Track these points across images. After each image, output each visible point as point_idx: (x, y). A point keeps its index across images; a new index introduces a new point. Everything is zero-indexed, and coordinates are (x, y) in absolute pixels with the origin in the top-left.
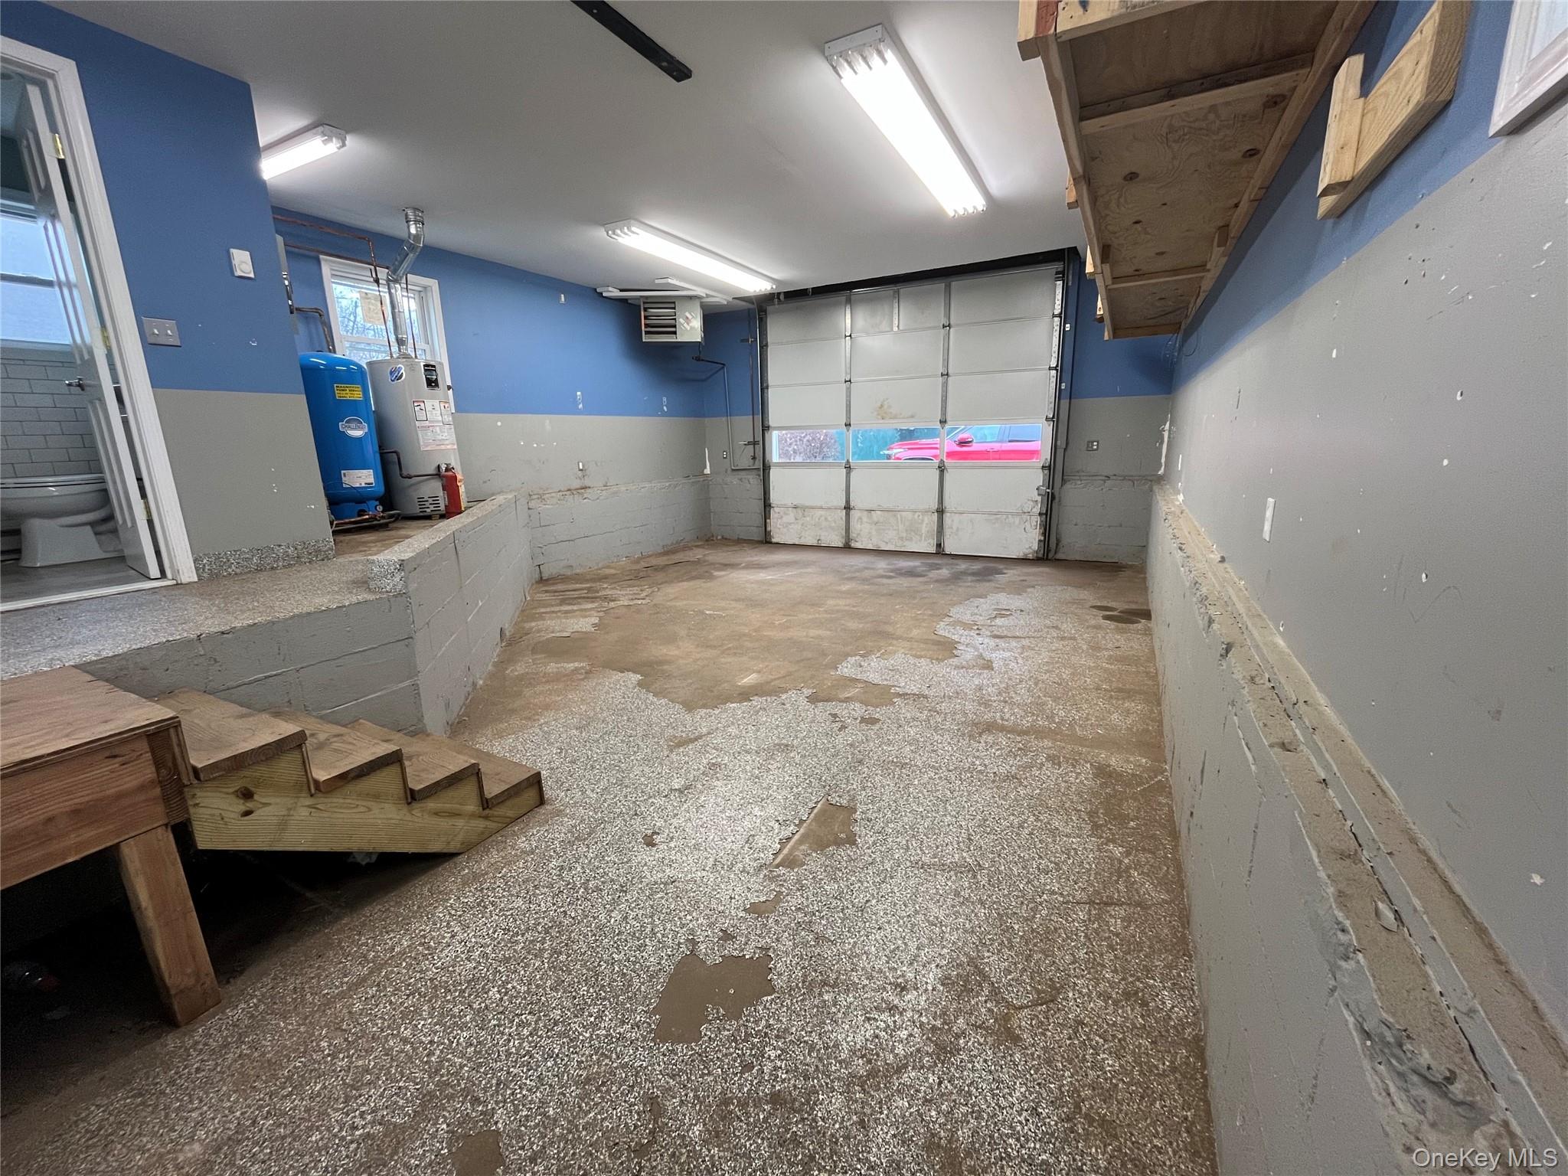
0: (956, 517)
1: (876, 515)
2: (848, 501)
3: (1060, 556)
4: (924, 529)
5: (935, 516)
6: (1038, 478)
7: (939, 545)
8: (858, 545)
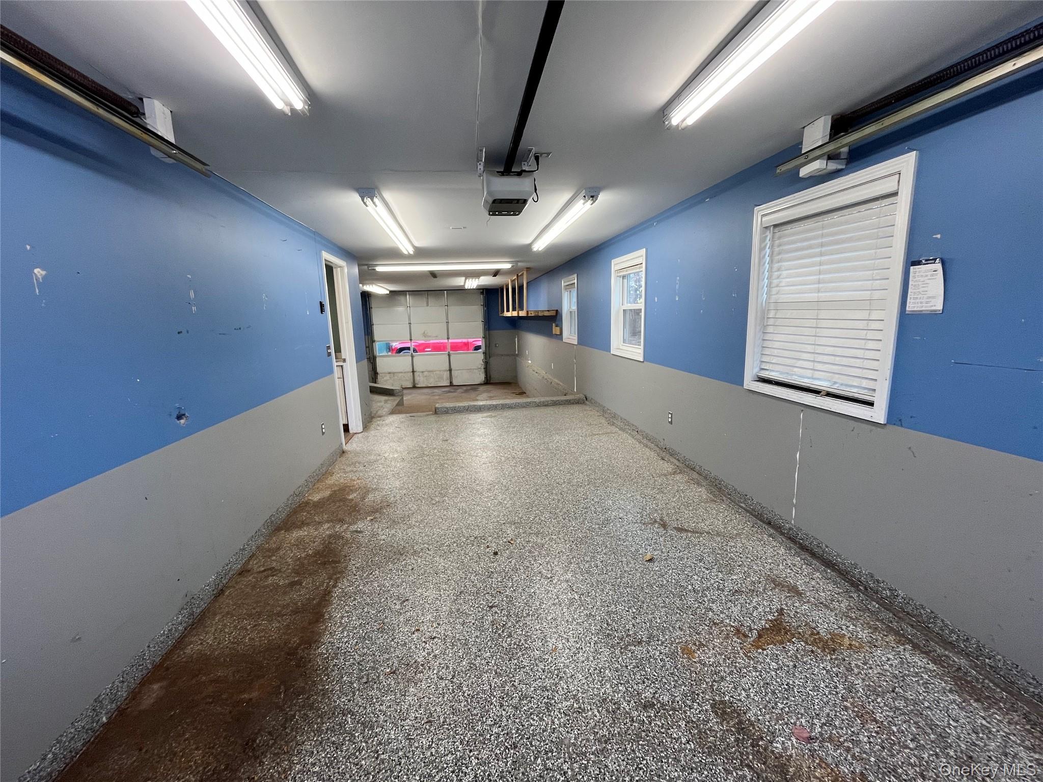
0: (456, 372)
1: (426, 373)
2: (413, 369)
3: (491, 382)
4: (445, 377)
5: (448, 372)
6: (482, 357)
7: (451, 382)
8: (419, 386)
